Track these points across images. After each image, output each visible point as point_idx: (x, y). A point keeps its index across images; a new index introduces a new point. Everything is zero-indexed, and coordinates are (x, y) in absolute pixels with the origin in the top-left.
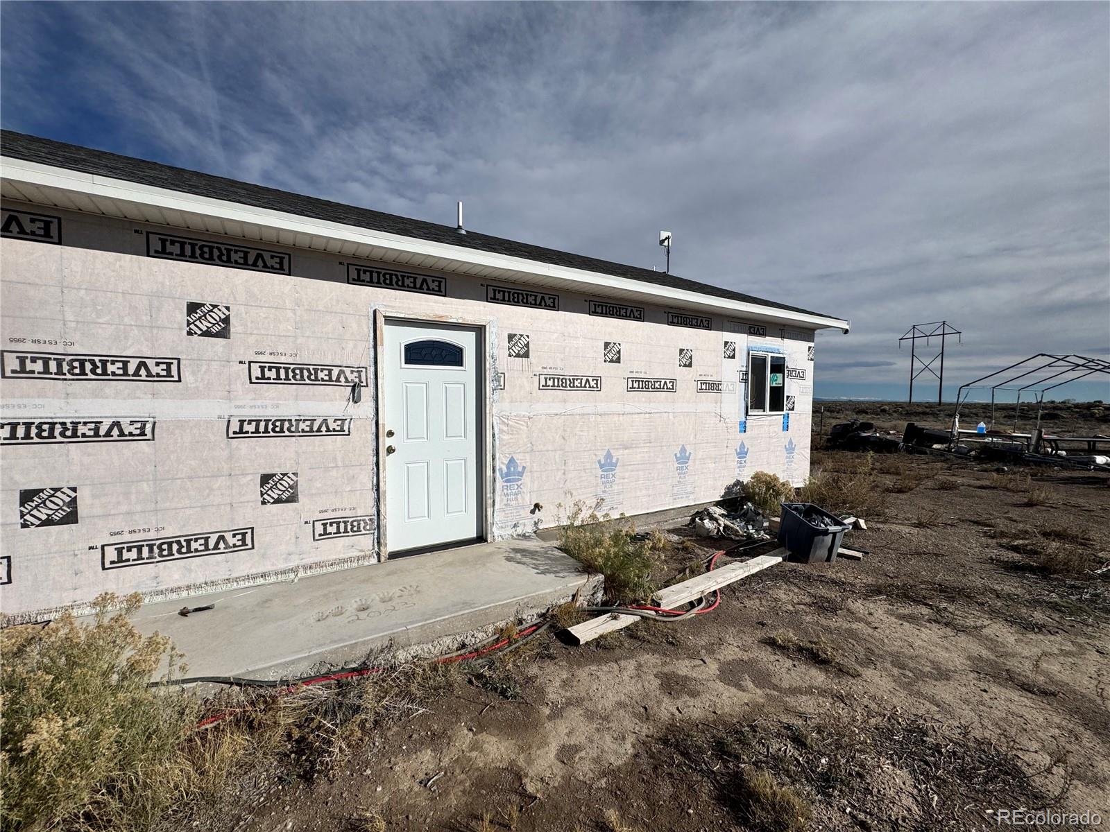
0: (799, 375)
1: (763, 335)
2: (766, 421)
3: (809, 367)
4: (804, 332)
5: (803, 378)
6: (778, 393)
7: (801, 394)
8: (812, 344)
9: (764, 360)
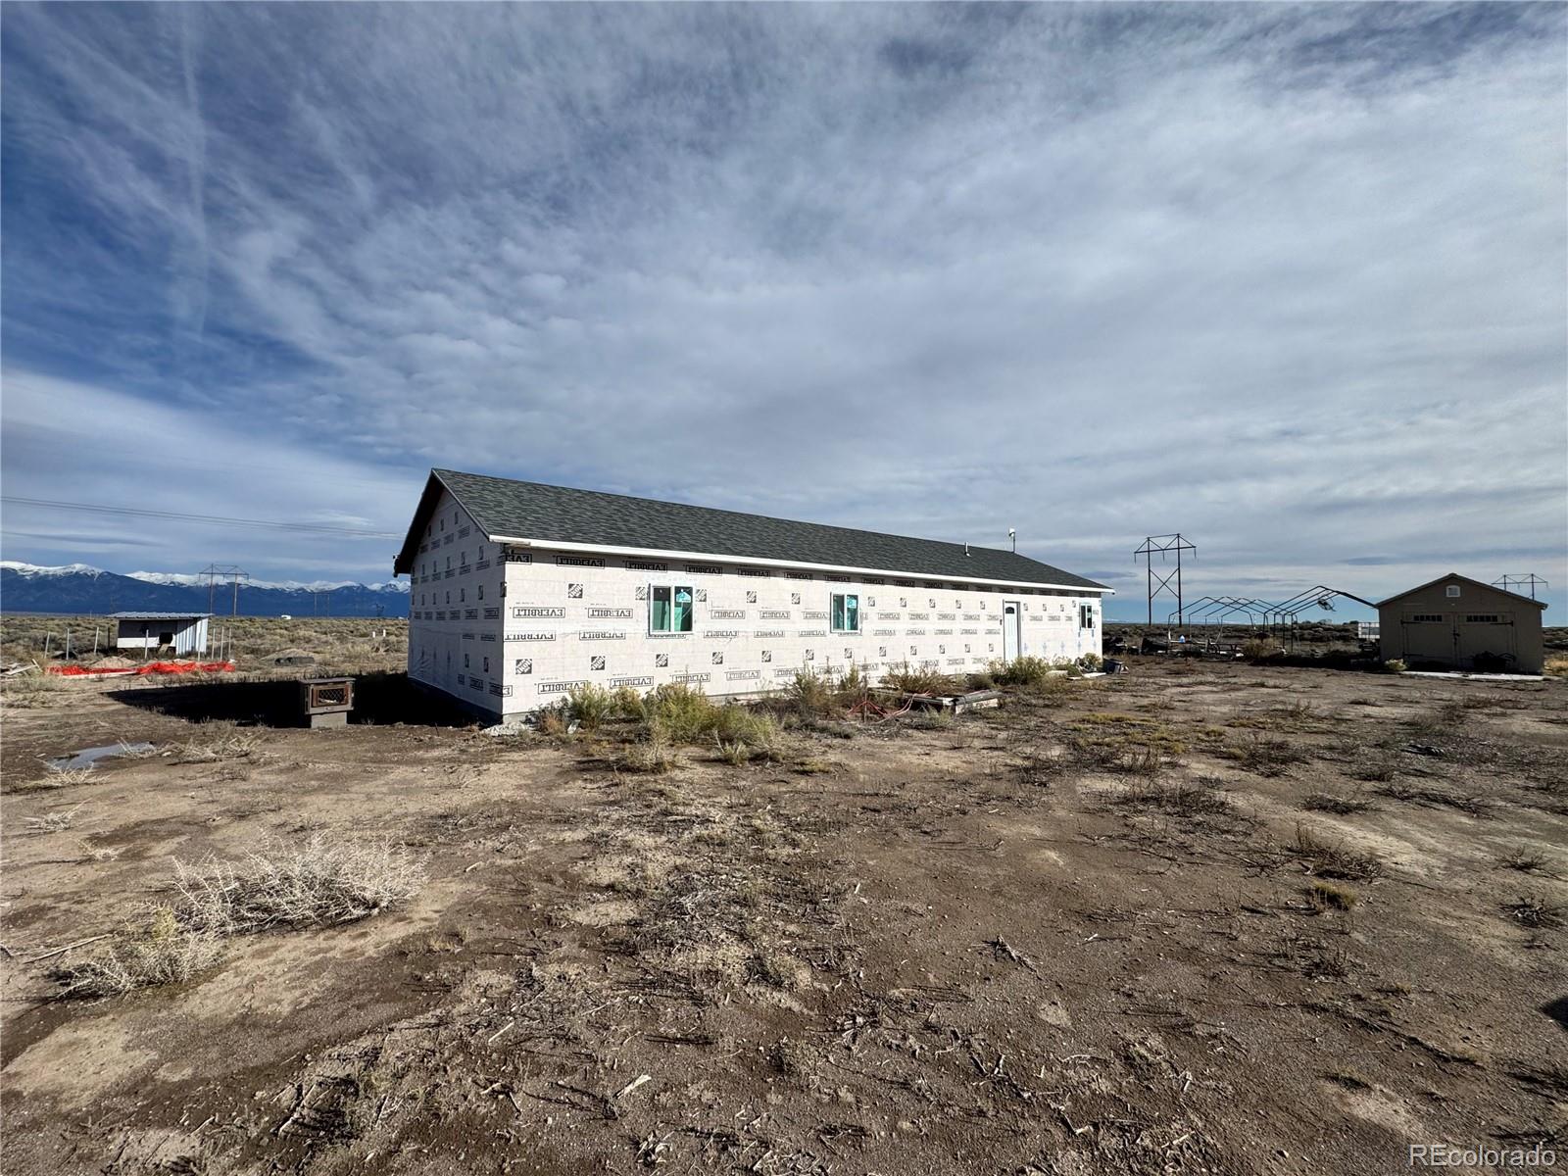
2: (1086, 631)
3: (1100, 609)
4: (1098, 595)
6: (1090, 620)
7: (1098, 620)
8: (1100, 599)
9: (1085, 607)
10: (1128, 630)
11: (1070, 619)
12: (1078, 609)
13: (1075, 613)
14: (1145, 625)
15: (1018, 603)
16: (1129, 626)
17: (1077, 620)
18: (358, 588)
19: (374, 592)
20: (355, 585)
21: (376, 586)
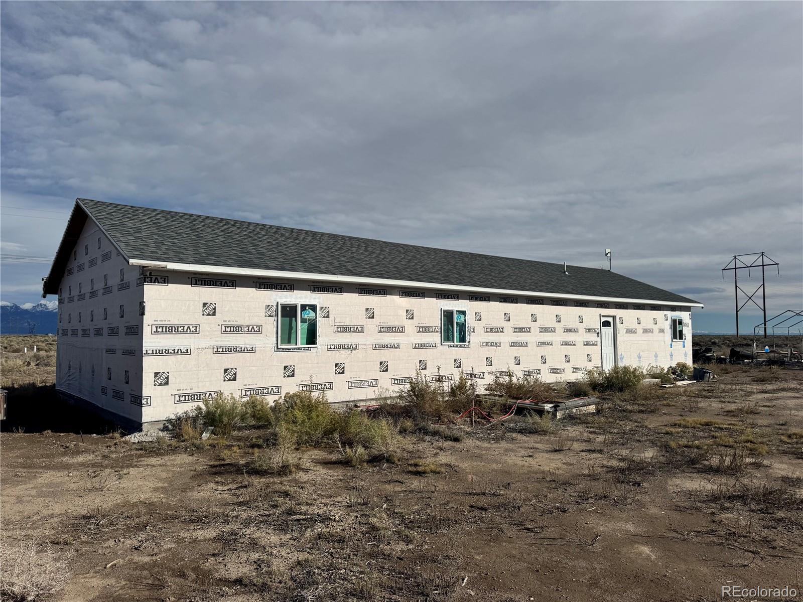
0: (687, 326)
1: (675, 311)
2: (678, 343)
3: (690, 322)
4: (687, 309)
5: (688, 326)
6: (681, 332)
7: (688, 332)
8: (690, 313)
9: (676, 320)
10: (717, 341)
11: (662, 331)
12: (669, 322)
13: (667, 325)
14: (733, 336)
15: (614, 317)
16: (718, 337)
17: (669, 333)
18: (11, 308)
19: (26, 311)
20: (9, 304)
21: (28, 306)
